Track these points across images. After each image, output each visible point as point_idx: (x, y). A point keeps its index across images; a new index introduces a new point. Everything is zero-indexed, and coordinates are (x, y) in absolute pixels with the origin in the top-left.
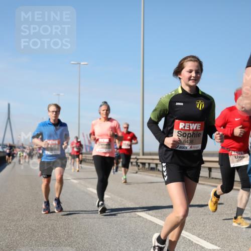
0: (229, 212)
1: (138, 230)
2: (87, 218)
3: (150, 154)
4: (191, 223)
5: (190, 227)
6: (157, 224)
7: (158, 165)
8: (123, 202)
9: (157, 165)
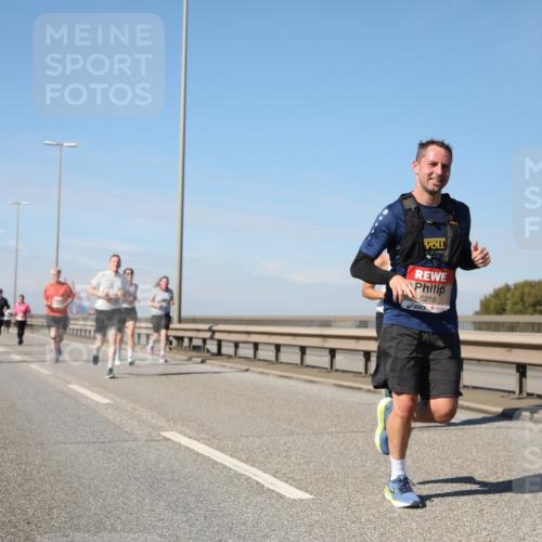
0: (333, 430)
1: (162, 466)
2: (64, 443)
3: (194, 320)
4: (263, 451)
5: (261, 459)
6: (198, 454)
7: (208, 342)
8: (137, 412)
9: (204, 340)
